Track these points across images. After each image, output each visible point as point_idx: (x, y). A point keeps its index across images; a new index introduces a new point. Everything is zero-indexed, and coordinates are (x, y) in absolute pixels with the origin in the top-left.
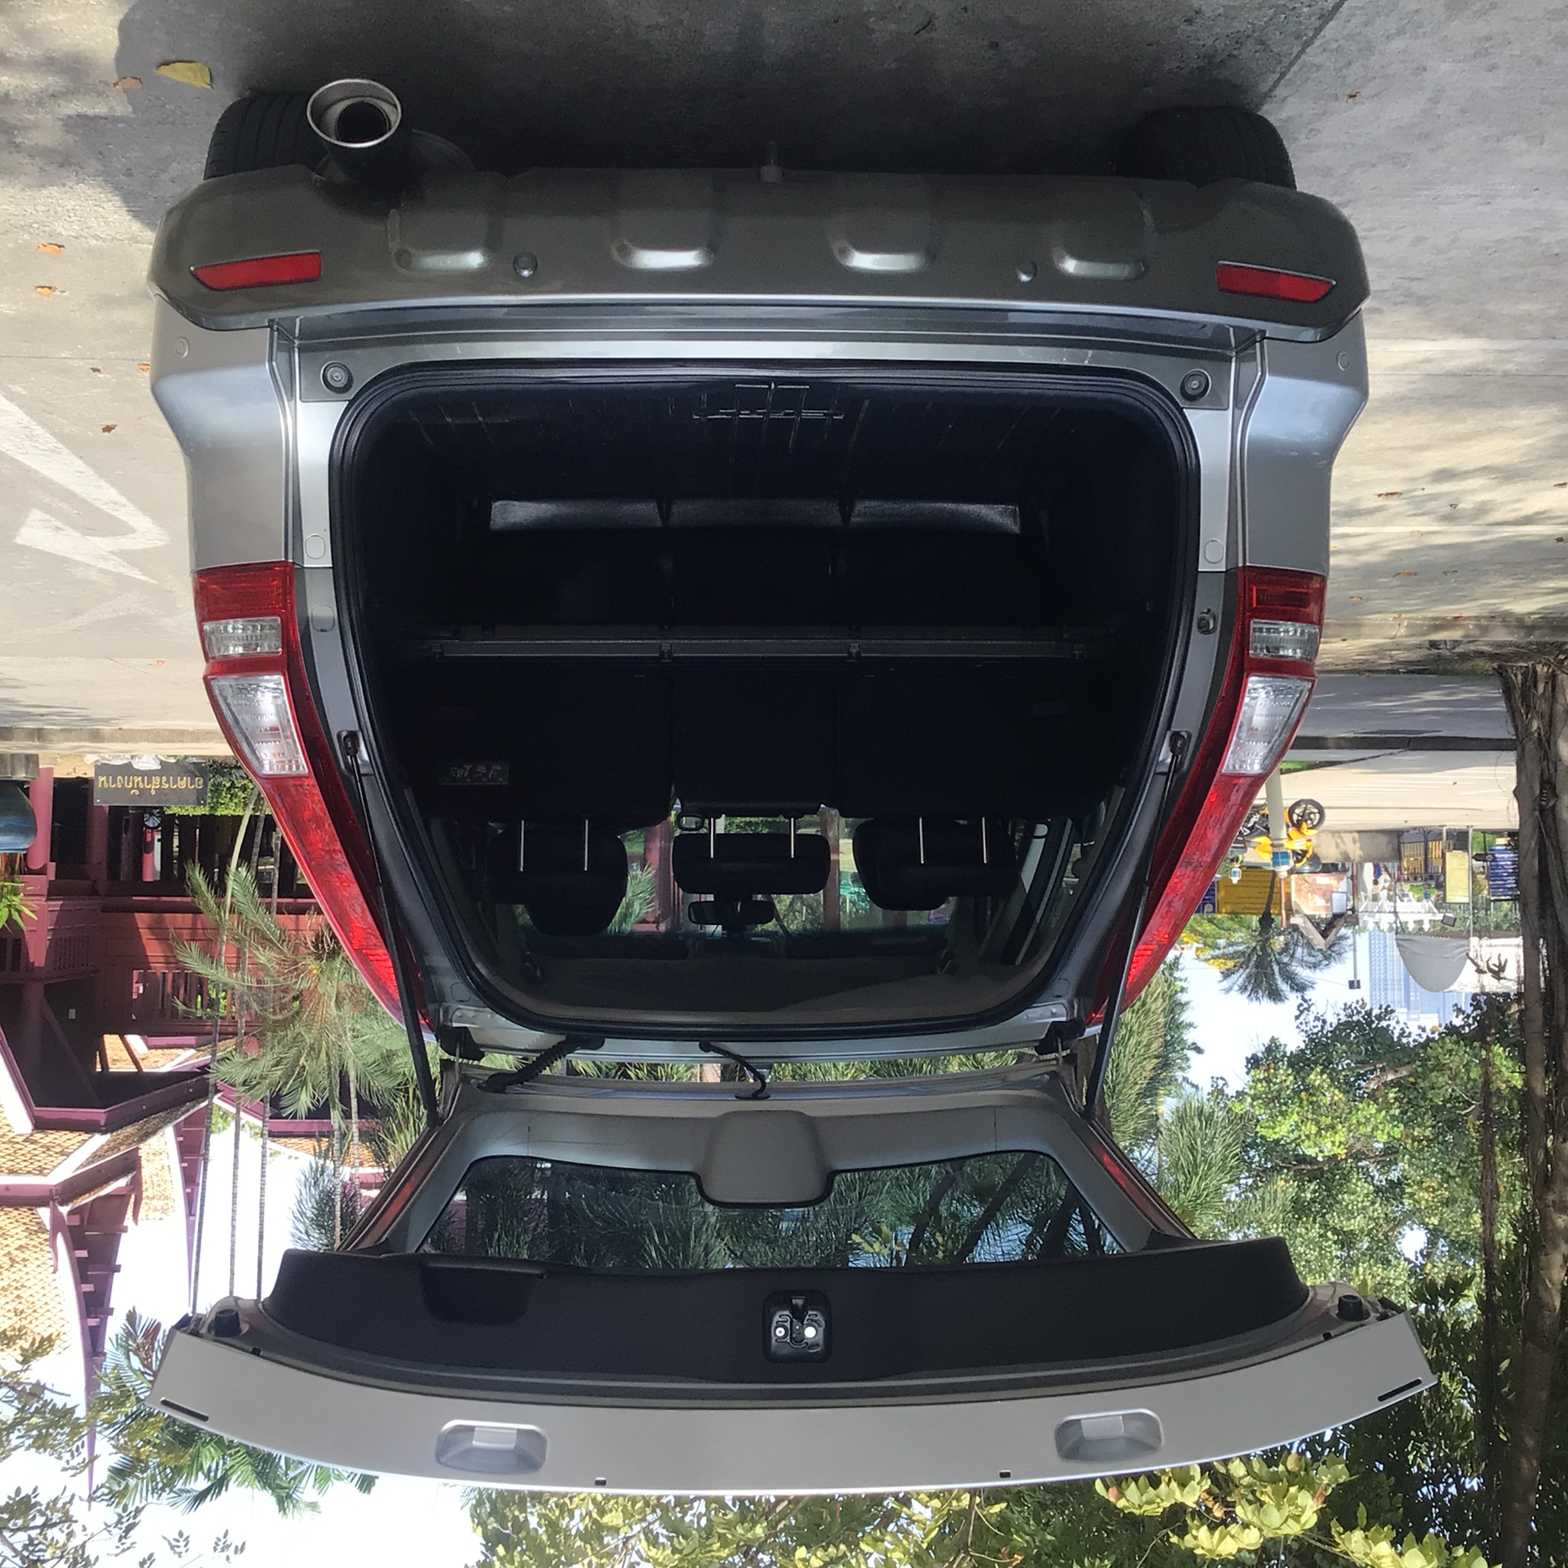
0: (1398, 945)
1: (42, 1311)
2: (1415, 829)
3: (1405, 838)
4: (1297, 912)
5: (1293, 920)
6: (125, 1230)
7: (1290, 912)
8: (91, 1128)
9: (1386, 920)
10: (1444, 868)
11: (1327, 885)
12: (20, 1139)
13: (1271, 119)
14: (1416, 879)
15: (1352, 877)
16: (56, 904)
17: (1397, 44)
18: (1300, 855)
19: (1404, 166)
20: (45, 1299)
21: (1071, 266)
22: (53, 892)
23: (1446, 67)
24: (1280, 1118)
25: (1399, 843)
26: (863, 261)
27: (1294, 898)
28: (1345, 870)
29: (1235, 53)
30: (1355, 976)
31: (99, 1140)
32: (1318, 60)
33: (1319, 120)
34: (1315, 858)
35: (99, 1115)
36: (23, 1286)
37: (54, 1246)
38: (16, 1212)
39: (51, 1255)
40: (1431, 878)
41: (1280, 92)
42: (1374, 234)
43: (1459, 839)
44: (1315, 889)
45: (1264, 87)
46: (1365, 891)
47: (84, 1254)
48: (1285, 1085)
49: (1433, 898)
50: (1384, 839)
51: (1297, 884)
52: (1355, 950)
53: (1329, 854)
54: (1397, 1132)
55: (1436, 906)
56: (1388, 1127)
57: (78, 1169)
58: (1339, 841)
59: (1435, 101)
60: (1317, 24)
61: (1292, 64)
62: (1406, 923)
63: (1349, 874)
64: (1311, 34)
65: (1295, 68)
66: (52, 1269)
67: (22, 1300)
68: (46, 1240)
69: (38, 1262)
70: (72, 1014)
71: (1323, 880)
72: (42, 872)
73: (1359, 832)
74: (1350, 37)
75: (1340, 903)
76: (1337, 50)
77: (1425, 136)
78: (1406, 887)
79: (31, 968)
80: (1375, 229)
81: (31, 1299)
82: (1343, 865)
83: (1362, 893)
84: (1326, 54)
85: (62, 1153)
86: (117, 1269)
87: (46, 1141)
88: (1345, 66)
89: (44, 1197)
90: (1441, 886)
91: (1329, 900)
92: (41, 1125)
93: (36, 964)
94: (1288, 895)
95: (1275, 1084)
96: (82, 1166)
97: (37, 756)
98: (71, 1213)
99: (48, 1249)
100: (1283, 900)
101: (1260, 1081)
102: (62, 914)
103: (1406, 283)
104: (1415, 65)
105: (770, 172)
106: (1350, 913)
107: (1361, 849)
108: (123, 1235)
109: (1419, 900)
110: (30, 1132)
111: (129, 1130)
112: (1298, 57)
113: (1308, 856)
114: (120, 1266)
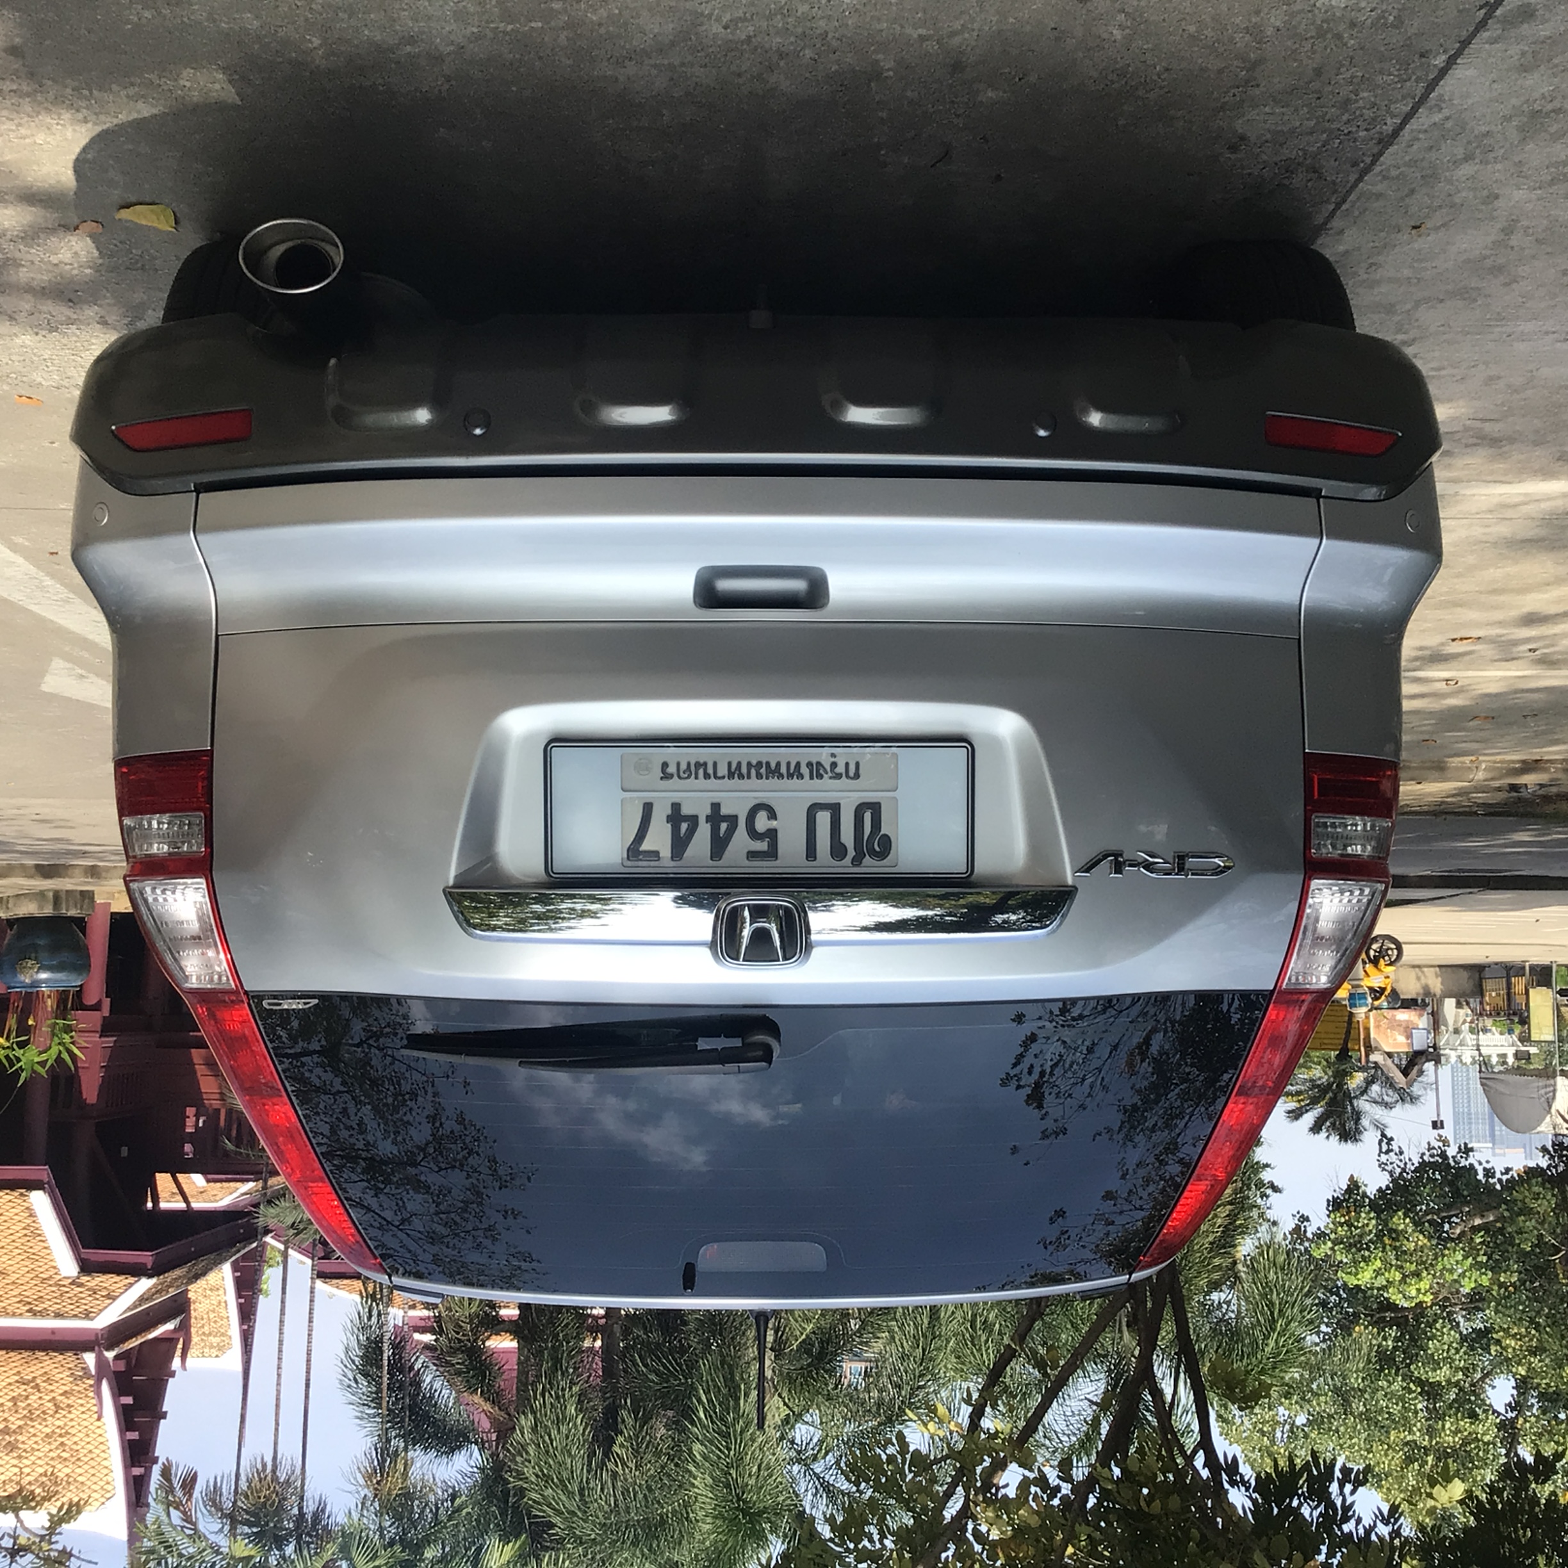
0: (1482, 1084)
1: (86, 1459)
2: (1496, 964)
3: (1487, 973)
4: (1377, 1049)
5: (1373, 1057)
6: (172, 1374)
7: (1369, 1049)
8: (137, 1271)
9: (1468, 1055)
10: (1527, 1005)
11: (1407, 1021)
12: (66, 1282)
13: (1328, 253)
14: (1498, 1014)
15: (1433, 1014)
16: (110, 1041)
17: (1466, 170)
18: (1377, 993)
19: (1475, 300)
20: (90, 1447)
21: (1095, 419)
22: (105, 1031)
23: (1519, 195)
24: (1362, 1264)
25: (1481, 979)
26: (860, 415)
27: (1372, 1036)
28: (1424, 1005)
29: (1286, 182)
30: (1438, 1115)
31: (145, 1284)
32: (1380, 188)
33: (1379, 254)
34: (1394, 993)
35: (146, 1257)
36: (67, 1433)
37: (99, 1394)
38: (61, 1357)
39: (94, 1401)
40: (1515, 1014)
41: (1336, 223)
42: (1443, 373)
43: (1542, 975)
44: (1394, 1025)
45: (1319, 220)
46: (1446, 1025)
47: (129, 1400)
48: (1367, 1229)
49: (1517, 1032)
50: (1465, 974)
51: (1375, 1020)
52: (1437, 1089)
53: (1410, 987)
54: (1485, 1281)
55: (1520, 1040)
56: (1476, 1274)
57: (125, 1312)
58: (1420, 974)
59: (1508, 231)
60: (1375, 150)
61: (1349, 192)
62: (1490, 1056)
63: (1429, 1009)
64: (1368, 160)
65: (1352, 197)
66: (96, 1416)
67: (67, 1448)
68: (91, 1386)
69: (84, 1409)
70: (125, 1151)
71: (1403, 1015)
72: (97, 1007)
73: (1440, 966)
74: (1413, 163)
75: (1420, 1041)
76: (1397, 177)
77: (1497, 270)
78: (1489, 1022)
79: (82, 1104)
80: (1444, 368)
81: (75, 1447)
82: (1423, 1000)
83: (1443, 1028)
84: (1386, 182)
85: (108, 1297)
86: (164, 1416)
87: (92, 1284)
88: (1407, 196)
89: (90, 1341)
90: (1525, 1021)
91: (1409, 1036)
92: (86, 1267)
93: (88, 1101)
94: (1367, 1030)
95: (1356, 1228)
96: (129, 1309)
97: (93, 892)
98: (116, 1358)
99: (92, 1394)
100: (1362, 1037)
101: (1341, 1225)
102: (114, 1051)
103: (1478, 424)
104: (1485, 193)
105: (760, 318)
106: (1431, 1050)
107: (1442, 984)
108: (171, 1380)
109: (1502, 1033)
110: (76, 1274)
111: (178, 1272)
112: (1355, 185)
113: (1386, 993)
114: (166, 1413)
